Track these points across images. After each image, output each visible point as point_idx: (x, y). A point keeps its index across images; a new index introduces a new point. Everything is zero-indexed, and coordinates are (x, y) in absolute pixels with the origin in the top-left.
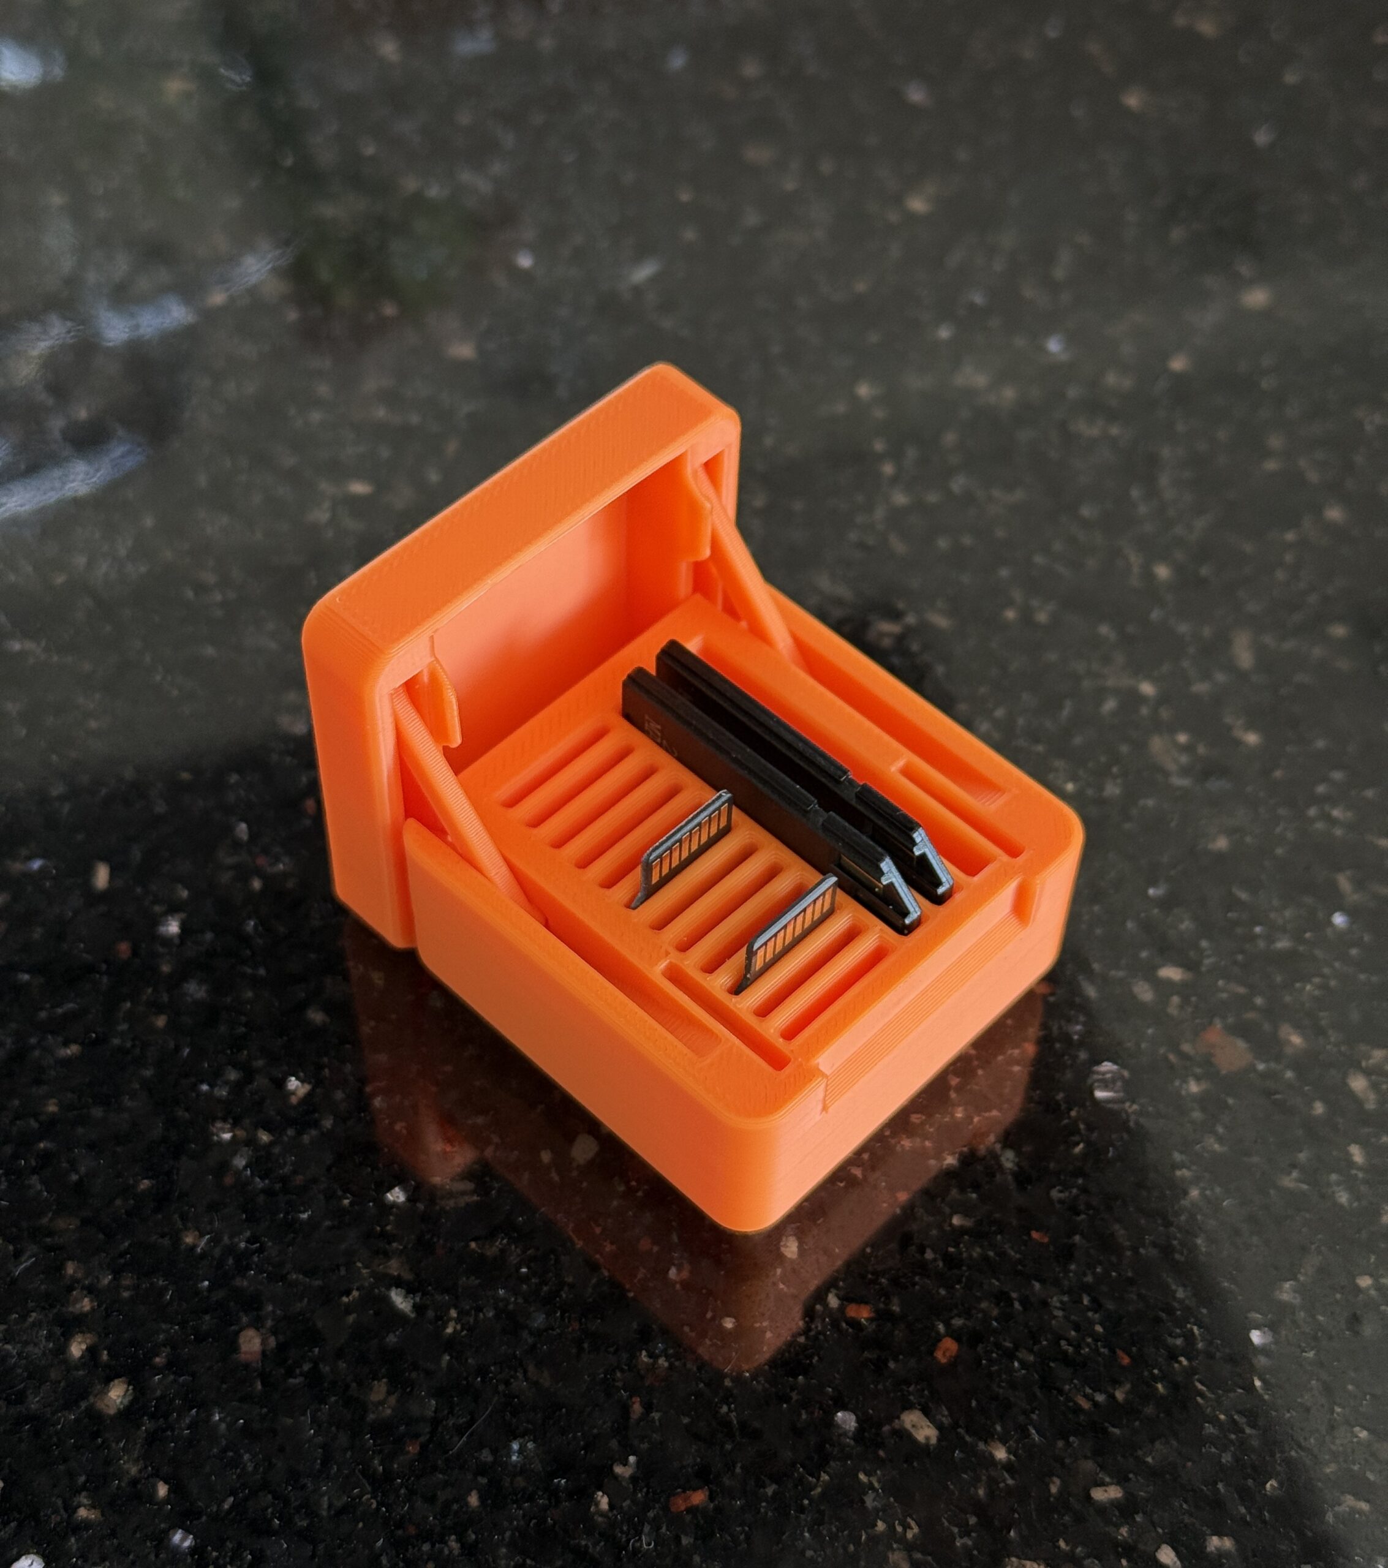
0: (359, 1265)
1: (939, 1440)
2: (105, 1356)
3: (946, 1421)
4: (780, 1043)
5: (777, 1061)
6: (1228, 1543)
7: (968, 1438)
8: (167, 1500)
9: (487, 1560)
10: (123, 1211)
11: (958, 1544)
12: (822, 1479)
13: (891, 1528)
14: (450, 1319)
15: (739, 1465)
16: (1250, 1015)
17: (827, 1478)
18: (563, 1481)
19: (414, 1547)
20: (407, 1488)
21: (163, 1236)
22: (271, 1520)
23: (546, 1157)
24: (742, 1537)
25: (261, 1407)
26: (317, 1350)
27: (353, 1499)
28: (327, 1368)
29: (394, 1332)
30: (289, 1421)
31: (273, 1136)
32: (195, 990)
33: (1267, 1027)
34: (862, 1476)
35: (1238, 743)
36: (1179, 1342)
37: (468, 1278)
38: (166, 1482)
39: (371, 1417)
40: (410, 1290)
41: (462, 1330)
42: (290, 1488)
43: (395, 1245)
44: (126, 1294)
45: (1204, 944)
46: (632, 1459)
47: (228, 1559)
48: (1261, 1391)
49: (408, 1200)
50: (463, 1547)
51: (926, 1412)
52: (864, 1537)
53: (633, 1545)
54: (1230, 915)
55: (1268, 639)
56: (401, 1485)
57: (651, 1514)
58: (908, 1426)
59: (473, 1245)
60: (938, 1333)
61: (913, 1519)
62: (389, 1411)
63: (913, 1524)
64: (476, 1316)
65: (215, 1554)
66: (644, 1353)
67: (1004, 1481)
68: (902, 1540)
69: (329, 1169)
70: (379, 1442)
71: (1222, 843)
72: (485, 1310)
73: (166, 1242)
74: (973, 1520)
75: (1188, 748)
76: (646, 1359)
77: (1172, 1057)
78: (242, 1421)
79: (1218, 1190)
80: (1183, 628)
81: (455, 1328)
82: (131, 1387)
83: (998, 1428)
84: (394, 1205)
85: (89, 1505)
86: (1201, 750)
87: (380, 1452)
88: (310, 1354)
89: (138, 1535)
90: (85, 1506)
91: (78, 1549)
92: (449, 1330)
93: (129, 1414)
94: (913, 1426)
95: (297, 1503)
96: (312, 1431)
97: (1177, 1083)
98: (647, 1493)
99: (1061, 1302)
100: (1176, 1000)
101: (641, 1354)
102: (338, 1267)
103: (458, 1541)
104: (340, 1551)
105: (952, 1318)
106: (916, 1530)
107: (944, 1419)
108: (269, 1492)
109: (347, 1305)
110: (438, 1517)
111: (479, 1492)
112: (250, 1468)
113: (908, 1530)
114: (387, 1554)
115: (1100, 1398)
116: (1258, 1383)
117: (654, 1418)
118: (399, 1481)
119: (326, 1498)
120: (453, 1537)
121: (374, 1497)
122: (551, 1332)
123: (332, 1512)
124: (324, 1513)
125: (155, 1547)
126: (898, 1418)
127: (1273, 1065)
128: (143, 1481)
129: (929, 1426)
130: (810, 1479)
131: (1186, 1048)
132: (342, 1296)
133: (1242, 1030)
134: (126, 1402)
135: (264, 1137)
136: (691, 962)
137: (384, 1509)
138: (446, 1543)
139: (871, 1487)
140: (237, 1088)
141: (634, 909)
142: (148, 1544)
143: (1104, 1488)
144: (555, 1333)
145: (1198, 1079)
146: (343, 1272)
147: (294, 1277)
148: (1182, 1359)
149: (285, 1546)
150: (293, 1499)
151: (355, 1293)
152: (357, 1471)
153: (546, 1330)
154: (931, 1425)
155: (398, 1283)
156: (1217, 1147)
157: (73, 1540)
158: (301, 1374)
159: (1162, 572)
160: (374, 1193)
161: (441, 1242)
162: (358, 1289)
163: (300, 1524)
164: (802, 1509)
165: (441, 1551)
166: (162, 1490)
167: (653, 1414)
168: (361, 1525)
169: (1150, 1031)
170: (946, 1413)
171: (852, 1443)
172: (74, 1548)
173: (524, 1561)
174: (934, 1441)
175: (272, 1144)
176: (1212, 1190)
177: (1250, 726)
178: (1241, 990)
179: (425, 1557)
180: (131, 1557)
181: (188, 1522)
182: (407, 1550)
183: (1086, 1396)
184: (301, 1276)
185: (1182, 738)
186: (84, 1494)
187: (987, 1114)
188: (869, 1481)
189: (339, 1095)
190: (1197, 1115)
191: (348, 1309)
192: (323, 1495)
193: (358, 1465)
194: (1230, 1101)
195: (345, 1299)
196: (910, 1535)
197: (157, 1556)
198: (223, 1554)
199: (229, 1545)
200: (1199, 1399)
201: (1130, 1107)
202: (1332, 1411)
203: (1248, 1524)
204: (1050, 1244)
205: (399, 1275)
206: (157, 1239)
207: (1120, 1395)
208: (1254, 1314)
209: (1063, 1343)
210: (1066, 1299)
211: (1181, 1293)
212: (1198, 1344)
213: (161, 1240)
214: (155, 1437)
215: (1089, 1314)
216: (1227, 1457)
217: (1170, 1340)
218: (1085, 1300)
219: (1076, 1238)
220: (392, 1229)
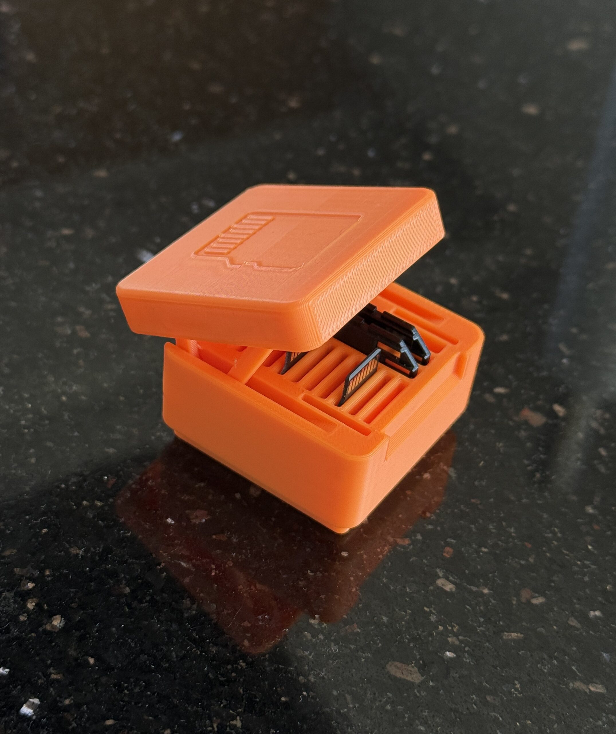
0: (161, 552)
1: (456, 589)
2: (46, 607)
3: (457, 581)
6: (598, 613)
7: (468, 587)
8: (95, 665)
9: (260, 669)
10: (37, 543)
11: (479, 631)
12: (408, 612)
13: (446, 628)
14: (212, 569)
16: (539, 403)
17: (410, 611)
18: (287, 630)
19: (223, 668)
20: (212, 643)
21: (60, 552)
22: (150, 666)
23: (238, 496)
25: (131, 618)
26: (151, 590)
27: (188, 652)
28: (158, 598)
29: (187, 578)
30: (146, 623)
31: (103, 502)
33: (547, 406)
34: (426, 609)
35: (499, 298)
36: (550, 535)
37: (216, 551)
38: (92, 657)
39: (186, 615)
40: (189, 559)
41: (219, 573)
42: (155, 651)
43: (176, 541)
44: (49, 579)
45: (510, 377)
46: (317, 616)
47: (133, 686)
48: (592, 550)
49: (176, 522)
50: (247, 664)
51: (447, 579)
52: (434, 634)
53: (328, 652)
56: (209, 642)
57: (333, 638)
58: (441, 585)
59: (214, 537)
60: (442, 545)
61: (455, 623)
62: (194, 612)
63: (455, 625)
64: (225, 567)
65: (126, 685)
66: (309, 571)
67: (491, 602)
68: (452, 631)
69: (135, 513)
70: (193, 625)
71: (504, 337)
72: (228, 563)
73: (62, 553)
74: (482, 620)
75: (479, 302)
76: (311, 574)
77: (511, 423)
78: (123, 626)
81: (216, 573)
82: (63, 619)
83: (481, 581)
84: (170, 525)
85: (56, 673)
86: (485, 302)
87: (195, 630)
88: (148, 593)
89: (84, 683)
90: (54, 673)
91: (55, 694)
92: (213, 574)
93: (65, 630)
94: (443, 585)
95: (160, 657)
96: (159, 625)
97: (516, 433)
99: (493, 526)
100: (505, 401)
101: (308, 572)
102: (151, 554)
103: (244, 662)
104: (188, 675)
106: (457, 627)
107: (455, 580)
108: (145, 654)
109: (161, 569)
110: (231, 653)
111: (248, 640)
112: (133, 645)
113: (454, 628)
114: (211, 673)
115: (523, 562)
116: (590, 547)
118: (208, 641)
119: (174, 653)
120: (241, 661)
121: (198, 649)
123: (179, 659)
124: (175, 660)
125: (95, 686)
126: (435, 583)
127: (555, 421)
128: (80, 658)
129: (450, 584)
130: (402, 613)
131: (515, 418)
132: (157, 566)
133: (537, 409)
134: (62, 624)
135: (99, 504)
137: (204, 654)
138: (238, 664)
139: (431, 612)
142: (91, 685)
143: (536, 599)
144: (264, 568)
145: (524, 430)
146: (154, 556)
147: (131, 560)
148: (554, 542)
149: (160, 676)
150: (158, 656)
151: (163, 564)
152: (186, 639)
153: (260, 568)
154: (450, 583)
155: (182, 557)
156: (541, 456)
157: (52, 689)
158: (146, 602)
160: (159, 521)
161: (199, 537)
162: (164, 562)
163: (164, 666)
164: (402, 626)
165: (237, 668)
166: (92, 661)
167: (321, 596)
168: (194, 662)
170: (455, 577)
171: (416, 595)
172: (53, 693)
173: (278, 666)
174: (454, 590)
175: (103, 506)
176: (545, 473)
177: (503, 291)
178: (533, 393)
179: (230, 671)
180: (84, 692)
181: (109, 673)
182: (220, 669)
183: (517, 563)
184: (134, 560)
185: (475, 298)
186: (52, 668)
187: (436, 455)
188: (430, 610)
189: (131, 482)
190: (528, 444)
191: (161, 571)
192: (172, 651)
193: (186, 636)
194: (542, 437)
195: (158, 567)
196: (455, 630)
197: (97, 690)
198: (130, 684)
199: (132, 680)
200: (567, 557)
201: (499, 444)
203: (604, 604)
204: (480, 504)
205: (182, 554)
206: (58, 553)
207: (531, 560)
208: (579, 520)
209: (500, 542)
210: (495, 524)
211: (545, 516)
212: (559, 535)
213: (59, 554)
214: (82, 639)
215: (507, 529)
216: (586, 579)
217: (546, 535)
218: (504, 524)
219: (492, 500)
220: (173, 535)
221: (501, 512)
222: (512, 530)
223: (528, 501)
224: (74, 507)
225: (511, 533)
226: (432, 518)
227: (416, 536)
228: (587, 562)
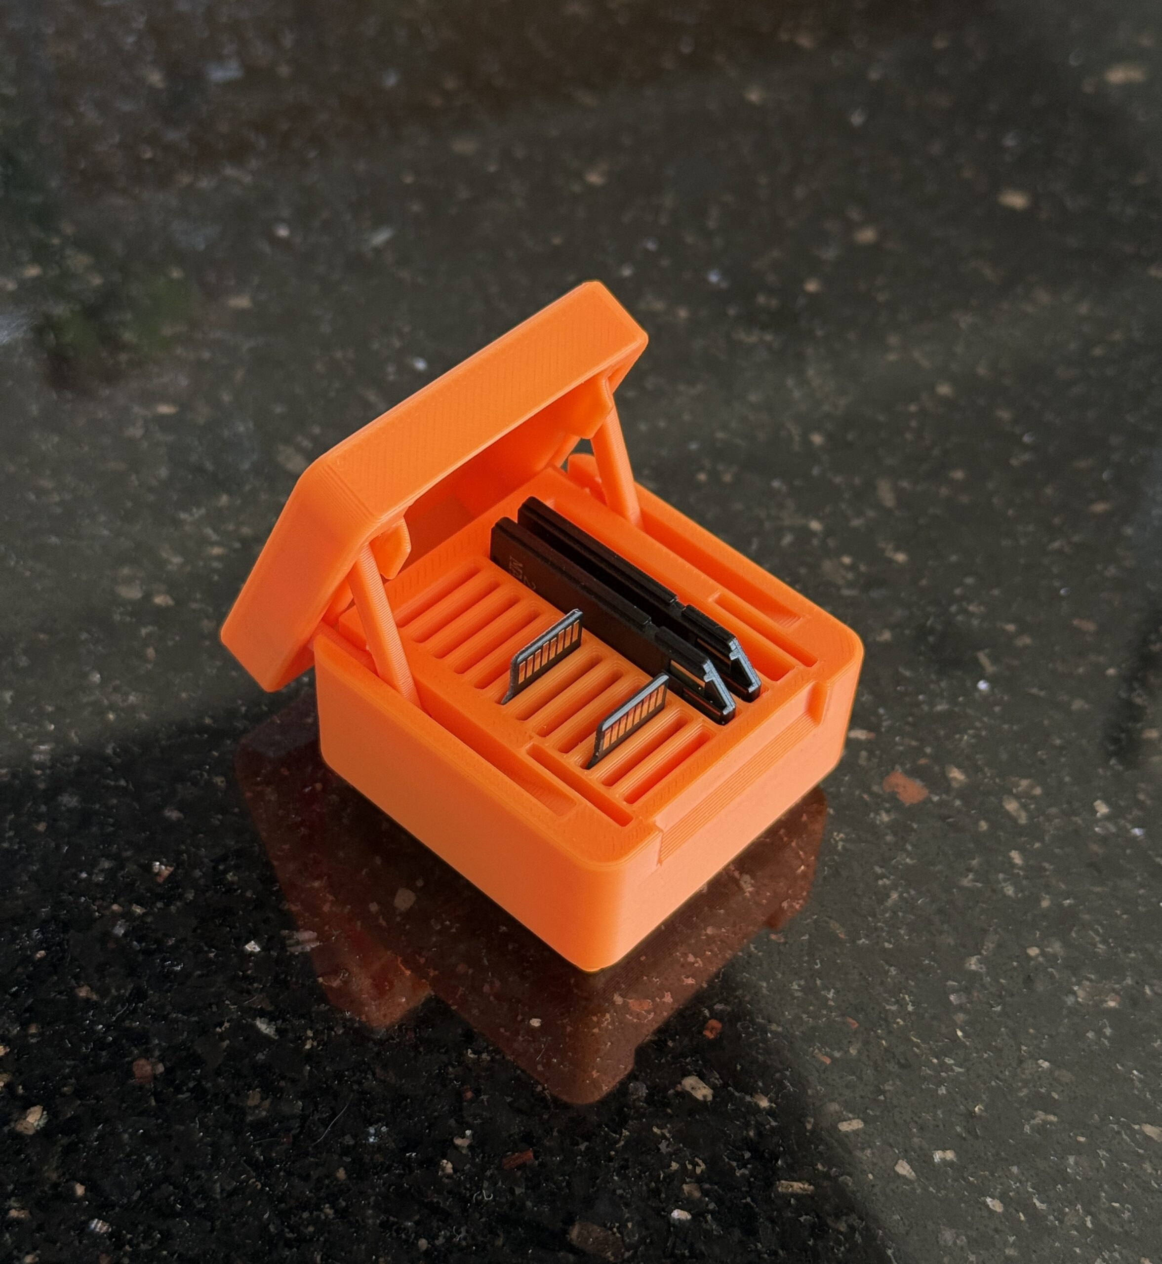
0: (227, 1002)
1: (714, 1097)
2: (20, 1090)
3: (718, 1082)
4: (624, 805)
5: (622, 819)
6: (950, 1155)
7: (737, 1094)
8: (85, 1197)
9: (357, 1221)
10: (25, 976)
11: (738, 1174)
12: (624, 1134)
13: (683, 1166)
14: (308, 1038)
15: (556, 1129)
16: (922, 761)
17: (628, 1133)
18: (414, 1154)
19: (295, 1216)
20: (285, 1171)
21: (60, 993)
22: (174, 1205)
23: (374, 907)
24: (564, 1184)
25: (157, 1119)
26: (199, 1071)
27: (241, 1183)
28: (209, 1085)
29: (262, 1052)
30: (182, 1128)
31: (146, 908)
32: (69, 800)
33: (937, 769)
34: (655, 1130)
35: (890, 561)
36: (894, 1008)
37: (319, 1005)
38: (82, 1184)
39: (250, 1118)
40: (271, 1018)
41: (318, 1045)
42: (187, 1179)
43: (255, 985)
44: (33, 1041)
45: (881, 711)
46: (468, 1132)
47: (140, 1239)
48: (963, 1039)
49: (263, 949)
50: (336, 1212)
51: (702, 1077)
52: (662, 1176)
53: (476, 1198)
54: (899, 688)
55: (905, 484)
56: (280, 1169)
57: (488, 1173)
58: (688, 1089)
59: (321, 981)
60: (705, 1017)
61: (700, 1159)
62: (264, 1113)
63: (700, 1162)
64: (329, 1035)
65: (129, 1236)
66: (469, 1051)
67: (769, 1123)
68: (692, 1174)
69: (194, 930)
70: (258, 1137)
71: (885, 636)
72: (335, 1029)
73: (63, 997)
74: (747, 1155)
75: (853, 568)
76: (472, 1056)
77: (866, 797)
78: (141, 1131)
79: (912, 892)
80: (838, 480)
81: (312, 1045)
82: (45, 1113)
83: (760, 1084)
84: (252, 954)
85: (19, 1207)
86: (863, 568)
87: (260, 1145)
88: (194, 1074)
89: (63, 1227)
90: (15, 1208)
91: (12, 1243)
92: (308, 1047)
93: (45, 1133)
94: (693, 1088)
95: (194, 1191)
96: (202, 1134)
97: (872, 815)
98: (483, 1157)
99: (799, 986)
100: (864, 754)
101: (467, 1052)
102: (210, 1005)
103: (332, 1207)
104: (234, 1225)
105: (715, 1004)
106: (703, 1166)
107: (716, 1081)
108: (170, 1184)
109: (221, 1034)
110: (314, 1191)
111: (345, 1169)
112: (152, 1166)
113: (697, 1167)
114: (274, 1223)
115: (837, 1054)
116: (960, 1033)
117: (483, 1099)
118: (278, 1166)
119: (218, 1185)
120: (327, 1205)
121: (259, 1181)
122: (391, 1041)
123: (225, 1195)
124: (218, 1197)
125: (78, 1234)
126: (680, 1083)
127: (944, 796)
128: (63, 1185)
129: (705, 1087)
130: (614, 1135)
131: (875, 788)
132: (216, 1027)
133: (916, 773)
134: (42, 1123)
135: (138, 910)
136: (550, 745)
137: (267, 1189)
138: (321, 1210)
139: (664, 1137)
140: (111, 874)
141: (503, 704)
142: (72, 1233)
143: (849, 1122)
144: (395, 1042)
145: (888, 811)
146: (214, 1009)
147: (174, 1015)
148: (899, 1020)
149: (188, 1224)
150: (190, 1188)
151: (227, 1025)
152: (242, 1162)
153: (387, 1040)
154: (707, 1086)
155: (262, 1014)
156: (908, 860)
157: (7, 1236)
158: (188, 1090)
159: (817, 439)
160: (234, 947)
161: (294, 979)
162: (228, 1021)
163: (198, 1206)
164: (610, 1159)
165: (318, 1217)
166: (80, 1190)
167: (482, 1097)
168: (249, 1202)
169: (847, 778)
170: (718, 1076)
171: (645, 1105)
172: (10, 1241)
173: (388, 1218)
174: (710, 1098)
175: (144, 914)
176: (908, 893)
177: (897, 549)
178: (914, 743)
179: (305, 1223)
180: (58, 1244)
181: (104, 1213)
182: (290, 1218)
183: (827, 1054)
184: (180, 1015)
185: (847, 560)
186: (13, 1199)
188: (662, 1132)
189: (198, 873)
190: (889, 838)
191: (222, 1038)
192: (215, 1182)
193: (243, 1156)
194: (915, 826)
195: (218, 1030)
196: (698, 1170)
197: (80, 1242)
198: (136, 1235)
199: (141, 1228)
200: (915, 1049)
201: (838, 835)
202: (1020, 1050)
203: (964, 1139)
204: (786, 943)
205: (261, 1008)
206: (55, 996)
207: (853, 1051)
208: (951, 983)
209: (804, 1016)
210: (802, 983)
211: (893, 971)
212: (910, 1008)
213: (59, 996)
214: (69, 1150)
215: (823, 993)
216: (942, 1091)
217: (888, 1007)
218: (818, 982)
219: (806, 937)
220: (252, 973)
221: (818, 961)
222: (831, 995)
223: (867, 942)
224: (97, 914)
225: (828, 999)
226: (696, 965)
227: (663, 997)
228: (949, 1061)
